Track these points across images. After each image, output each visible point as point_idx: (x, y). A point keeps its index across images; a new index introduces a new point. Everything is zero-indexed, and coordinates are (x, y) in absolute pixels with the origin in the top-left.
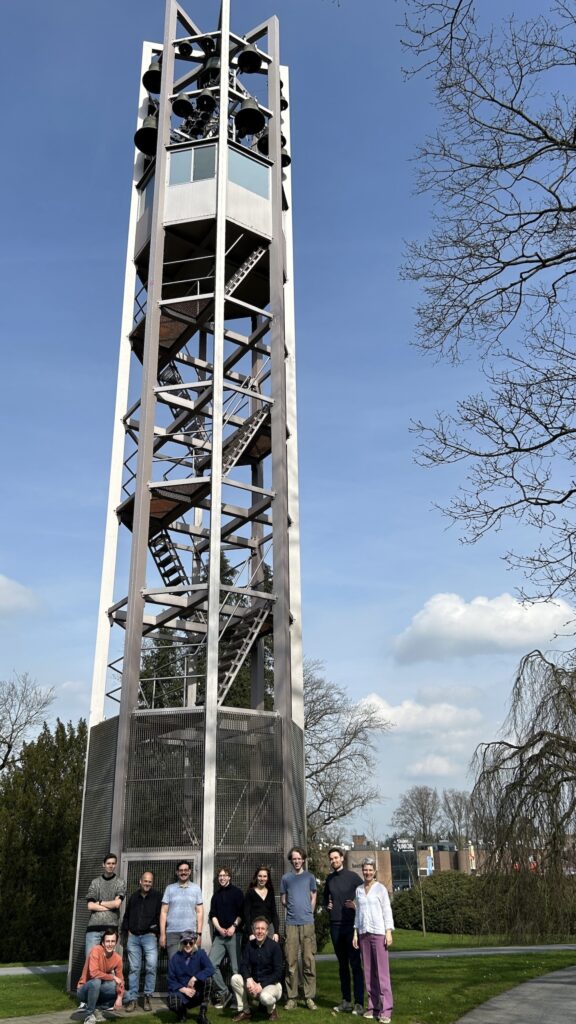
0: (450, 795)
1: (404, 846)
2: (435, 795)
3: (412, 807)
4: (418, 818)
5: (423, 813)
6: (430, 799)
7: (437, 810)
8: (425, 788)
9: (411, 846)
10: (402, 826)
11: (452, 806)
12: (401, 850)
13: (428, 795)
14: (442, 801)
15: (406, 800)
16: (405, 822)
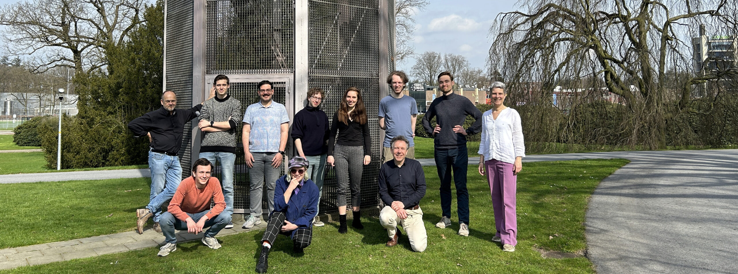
0: (449, 58)
1: (418, 88)
2: (439, 58)
3: (424, 65)
4: (427, 71)
5: (430, 68)
6: (436, 60)
7: (439, 67)
8: (433, 53)
9: (423, 88)
10: (417, 76)
11: (450, 64)
12: (416, 90)
13: (435, 57)
14: (444, 61)
15: (420, 60)
16: (419, 74)
